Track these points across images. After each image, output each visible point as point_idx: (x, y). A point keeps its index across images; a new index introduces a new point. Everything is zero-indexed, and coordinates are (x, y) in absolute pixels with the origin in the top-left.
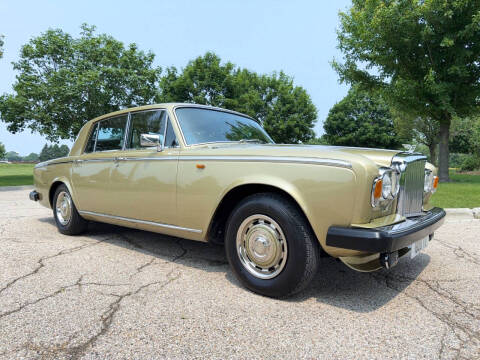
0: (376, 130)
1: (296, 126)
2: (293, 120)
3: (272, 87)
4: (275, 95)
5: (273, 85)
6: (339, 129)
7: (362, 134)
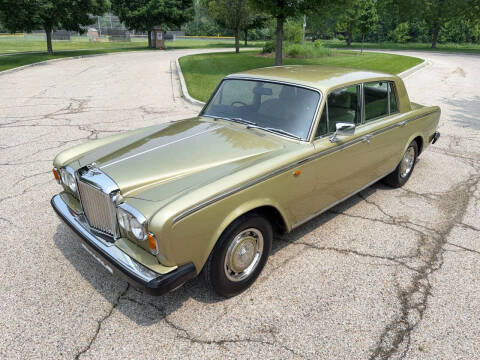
7: (153, 7)
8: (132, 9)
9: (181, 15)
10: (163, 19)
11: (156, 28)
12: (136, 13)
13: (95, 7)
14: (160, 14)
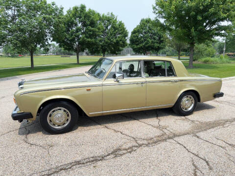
0: (152, 42)
1: (120, 40)
2: (119, 37)
3: (108, 21)
4: (110, 24)
5: (109, 20)
6: (136, 41)
7: (146, 44)
8: (137, 45)
9: (158, 46)
10: (150, 49)
11: (147, 52)
12: (138, 46)
13: (121, 45)
14: (149, 46)
